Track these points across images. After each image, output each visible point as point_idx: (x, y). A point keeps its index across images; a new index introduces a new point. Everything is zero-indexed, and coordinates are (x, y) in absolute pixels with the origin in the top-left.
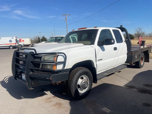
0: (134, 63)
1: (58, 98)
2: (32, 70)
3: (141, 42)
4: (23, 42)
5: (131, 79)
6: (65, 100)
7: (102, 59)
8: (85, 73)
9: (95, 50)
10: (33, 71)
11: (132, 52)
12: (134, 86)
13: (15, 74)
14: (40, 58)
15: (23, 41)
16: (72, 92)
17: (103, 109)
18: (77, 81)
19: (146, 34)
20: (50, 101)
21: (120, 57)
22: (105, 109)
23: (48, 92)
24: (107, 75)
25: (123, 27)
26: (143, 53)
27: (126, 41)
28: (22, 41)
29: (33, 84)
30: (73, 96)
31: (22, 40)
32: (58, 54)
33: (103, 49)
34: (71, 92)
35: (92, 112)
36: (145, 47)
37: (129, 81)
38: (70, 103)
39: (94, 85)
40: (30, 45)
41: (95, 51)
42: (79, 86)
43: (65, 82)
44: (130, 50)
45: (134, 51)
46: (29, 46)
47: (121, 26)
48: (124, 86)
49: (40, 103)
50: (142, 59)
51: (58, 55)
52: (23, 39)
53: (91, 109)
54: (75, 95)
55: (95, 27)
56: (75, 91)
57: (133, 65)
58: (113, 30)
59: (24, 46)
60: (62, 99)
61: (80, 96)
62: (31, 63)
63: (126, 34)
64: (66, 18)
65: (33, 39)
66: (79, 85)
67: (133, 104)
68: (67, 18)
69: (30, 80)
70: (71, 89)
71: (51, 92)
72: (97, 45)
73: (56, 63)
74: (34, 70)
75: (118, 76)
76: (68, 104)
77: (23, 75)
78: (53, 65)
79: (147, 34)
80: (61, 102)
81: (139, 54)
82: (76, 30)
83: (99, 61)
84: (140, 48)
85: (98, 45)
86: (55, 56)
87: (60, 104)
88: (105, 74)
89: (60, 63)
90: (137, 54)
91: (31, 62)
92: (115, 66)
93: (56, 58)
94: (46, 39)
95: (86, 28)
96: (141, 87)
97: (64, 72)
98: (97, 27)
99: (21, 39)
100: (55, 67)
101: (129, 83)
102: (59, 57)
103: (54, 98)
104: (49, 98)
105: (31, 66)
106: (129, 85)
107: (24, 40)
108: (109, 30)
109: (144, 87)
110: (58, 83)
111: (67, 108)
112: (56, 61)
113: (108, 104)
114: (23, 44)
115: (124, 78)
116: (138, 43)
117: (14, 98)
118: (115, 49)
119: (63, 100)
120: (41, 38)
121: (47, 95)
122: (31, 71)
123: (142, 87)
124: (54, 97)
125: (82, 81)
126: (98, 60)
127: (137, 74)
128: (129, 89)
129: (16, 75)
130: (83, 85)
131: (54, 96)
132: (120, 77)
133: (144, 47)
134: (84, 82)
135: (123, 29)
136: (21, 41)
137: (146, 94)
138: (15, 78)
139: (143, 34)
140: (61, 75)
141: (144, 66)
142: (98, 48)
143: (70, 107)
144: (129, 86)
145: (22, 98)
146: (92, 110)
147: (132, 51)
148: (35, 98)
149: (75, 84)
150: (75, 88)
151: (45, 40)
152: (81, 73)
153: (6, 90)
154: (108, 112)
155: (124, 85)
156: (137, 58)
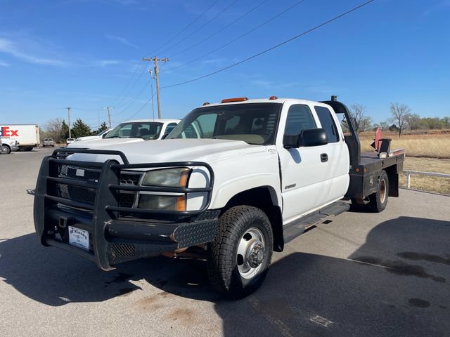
0: (366, 199)
1: (178, 297)
2: (111, 213)
3: (381, 142)
4: (14, 136)
5: (363, 241)
6: (201, 302)
7: (294, 185)
8: (257, 223)
9: (279, 159)
10: (113, 217)
11: (362, 168)
12: (375, 256)
13: (43, 229)
14: (136, 178)
15: (15, 133)
16: (224, 277)
17: (311, 320)
18: (236, 243)
19: (372, 124)
20: (157, 307)
21: (335, 179)
22: (317, 319)
23: (141, 280)
24: (306, 228)
25: (338, 100)
26: (384, 171)
27: (346, 139)
28: (11, 133)
29: (114, 255)
30: (227, 287)
31: (9, 130)
32: (191, 167)
33: (297, 159)
34: (222, 275)
35: (284, 328)
36: (391, 155)
37: (358, 245)
38: (216, 308)
39: (276, 257)
40: (35, 146)
41: (280, 163)
42: (240, 259)
43: (206, 248)
44: (357, 164)
45: (367, 165)
46: (34, 149)
47: (333, 97)
48: (349, 258)
49: (126, 313)
50: (382, 188)
51: (191, 171)
52: (12, 128)
53: (279, 321)
54: (231, 286)
55: (271, 98)
56: (233, 272)
57: (366, 202)
58: (316, 108)
59: (18, 150)
60: (190, 299)
61: (243, 287)
62: (110, 194)
63: (345, 120)
64: (155, 68)
65: (44, 130)
66: (240, 256)
67: (383, 301)
68: (158, 69)
69: (107, 244)
70: (223, 267)
71: (150, 282)
72: (282, 145)
73: (186, 193)
74: (116, 213)
75: (328, 232)
76: (212, 311)
77: (72, 232)
78: (179, 198)
79: (375, 125)
80: (189, 307)
81: (377, 173)
82: (213, 103)
83: (288, 189)
84: (379, 158)
85: (284, 147)
86: (182, 174)
87: (188, 313)
88: (300, 226)
89: (197, 192)
90: (372, 174)
91: (112, 189)
92: (323, 204)
93: (185, 177)
94: (86, 128)
95: (247, 99)
96: (393, 260)
97: (204, 219)
98: (276, 98)
99: (8, 128)
100: (182, 203)
101: (359, 250)
102: (192, 174)
103: (164, 297)
104: (151, 299)
105: (110, 203)
106: (362, 254)
107: (17, 131)
108: (306, 107)
109: (400, 258)
110: (177, 254)
111: (211, 321)
112: (187, 187)
113: (322, 305)
114: (14, 144)
115: (344, 238)
116: (373, 145)
117: (38, 303)
118: (324, 158)
119: (193, 302)
120: (71, 127)
121: (141, 289)
122: (109, 216)
123: (396, 260)
124: (162, 294)
125: (249, 246)
126: (286, 187)
127: (374, 226)
128: (365, 266)
129: (49, 232)
130: (253, 256)
131: (162, 291)
132: (334, 234)
133: (388, 156)
134: (255, 248)
135: (339, 107)
136: (7, 133)
137: (409, 277)
138: (44, 243)
139: (365, 122)
140: (199, 225)
141: (387, 207)
142: (285, 154)
143: (220, 319)
144: (363, 258)
145: (64, 303)
146: (282, 323)
147: (362, 166)
148: (108, 299)
149: (232, 252)
150: (232, 264)
151: (86, 131)
152: (247, 223)
153: (5, 281)
154: (326, 326)
155: (348, 255)
156: (374, 186)
